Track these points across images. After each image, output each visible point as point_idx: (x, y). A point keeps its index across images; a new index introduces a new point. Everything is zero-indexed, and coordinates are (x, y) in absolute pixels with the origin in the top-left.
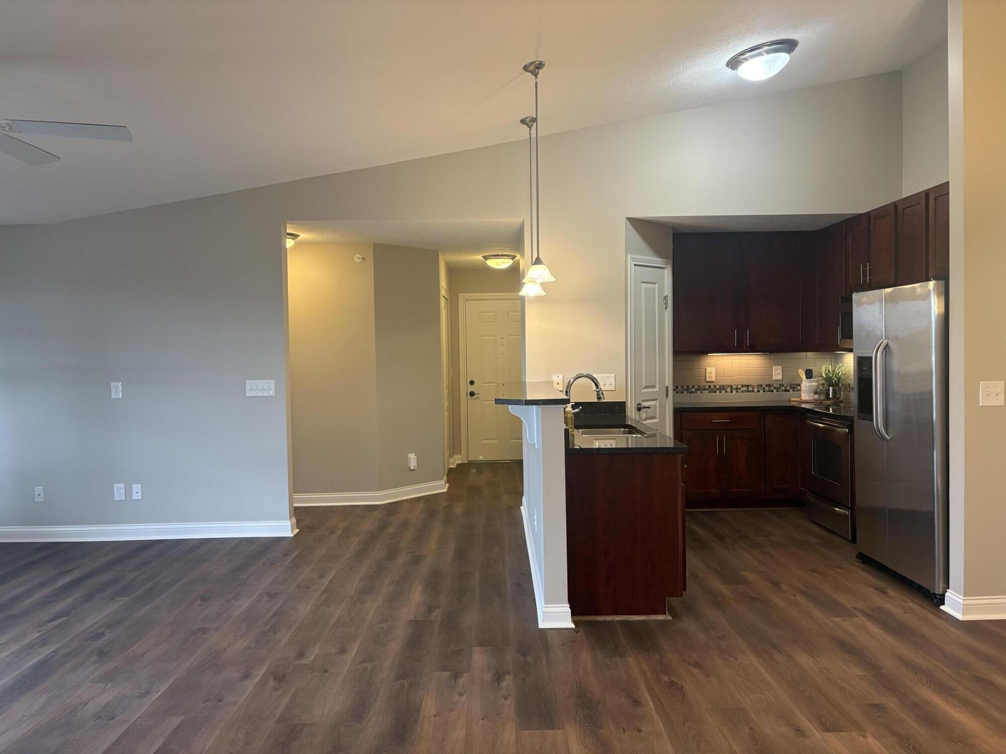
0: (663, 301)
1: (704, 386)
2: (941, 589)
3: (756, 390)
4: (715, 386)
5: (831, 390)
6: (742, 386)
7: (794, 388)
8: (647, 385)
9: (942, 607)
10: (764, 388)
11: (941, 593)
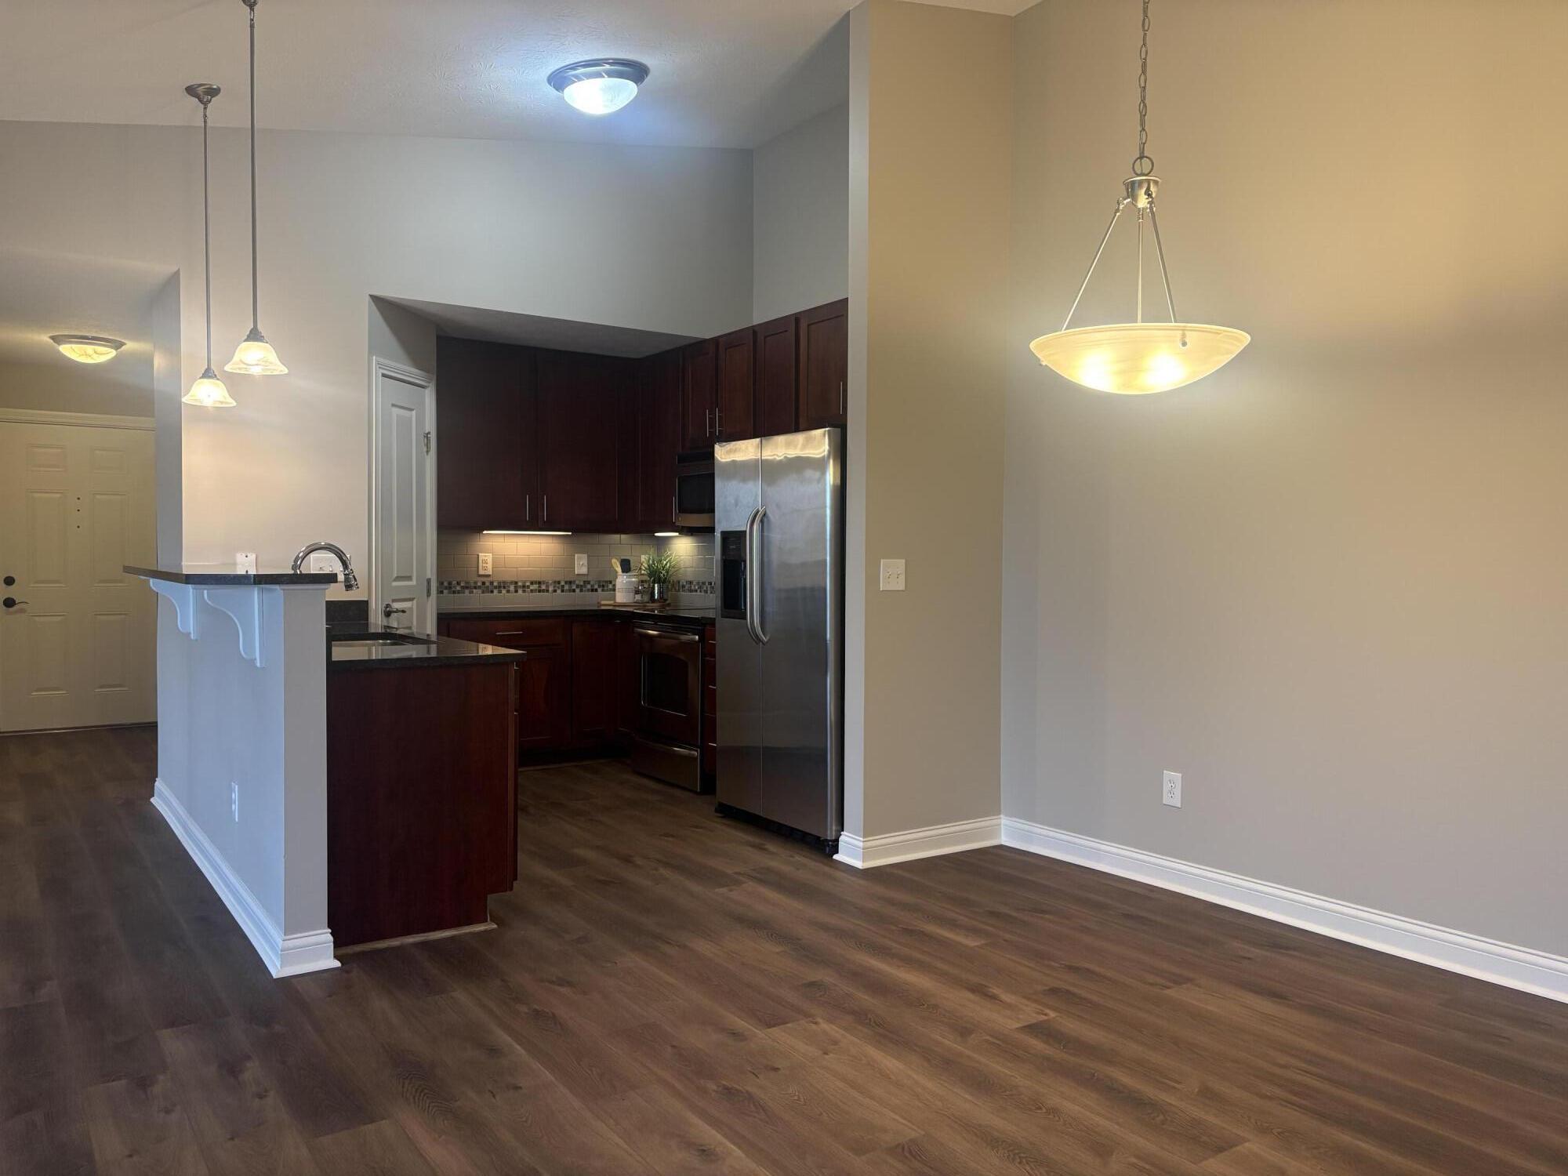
0: (423, 441)
1: (476, 583)
2: (834, 833)
3: (551, 589)
4: (492, 583)
5: (656, 588)
6: (532, 583)
7: (603, 586)
8: (399, 575)
9: (835, 857)
10: (563, 586)
11: (834, 838)
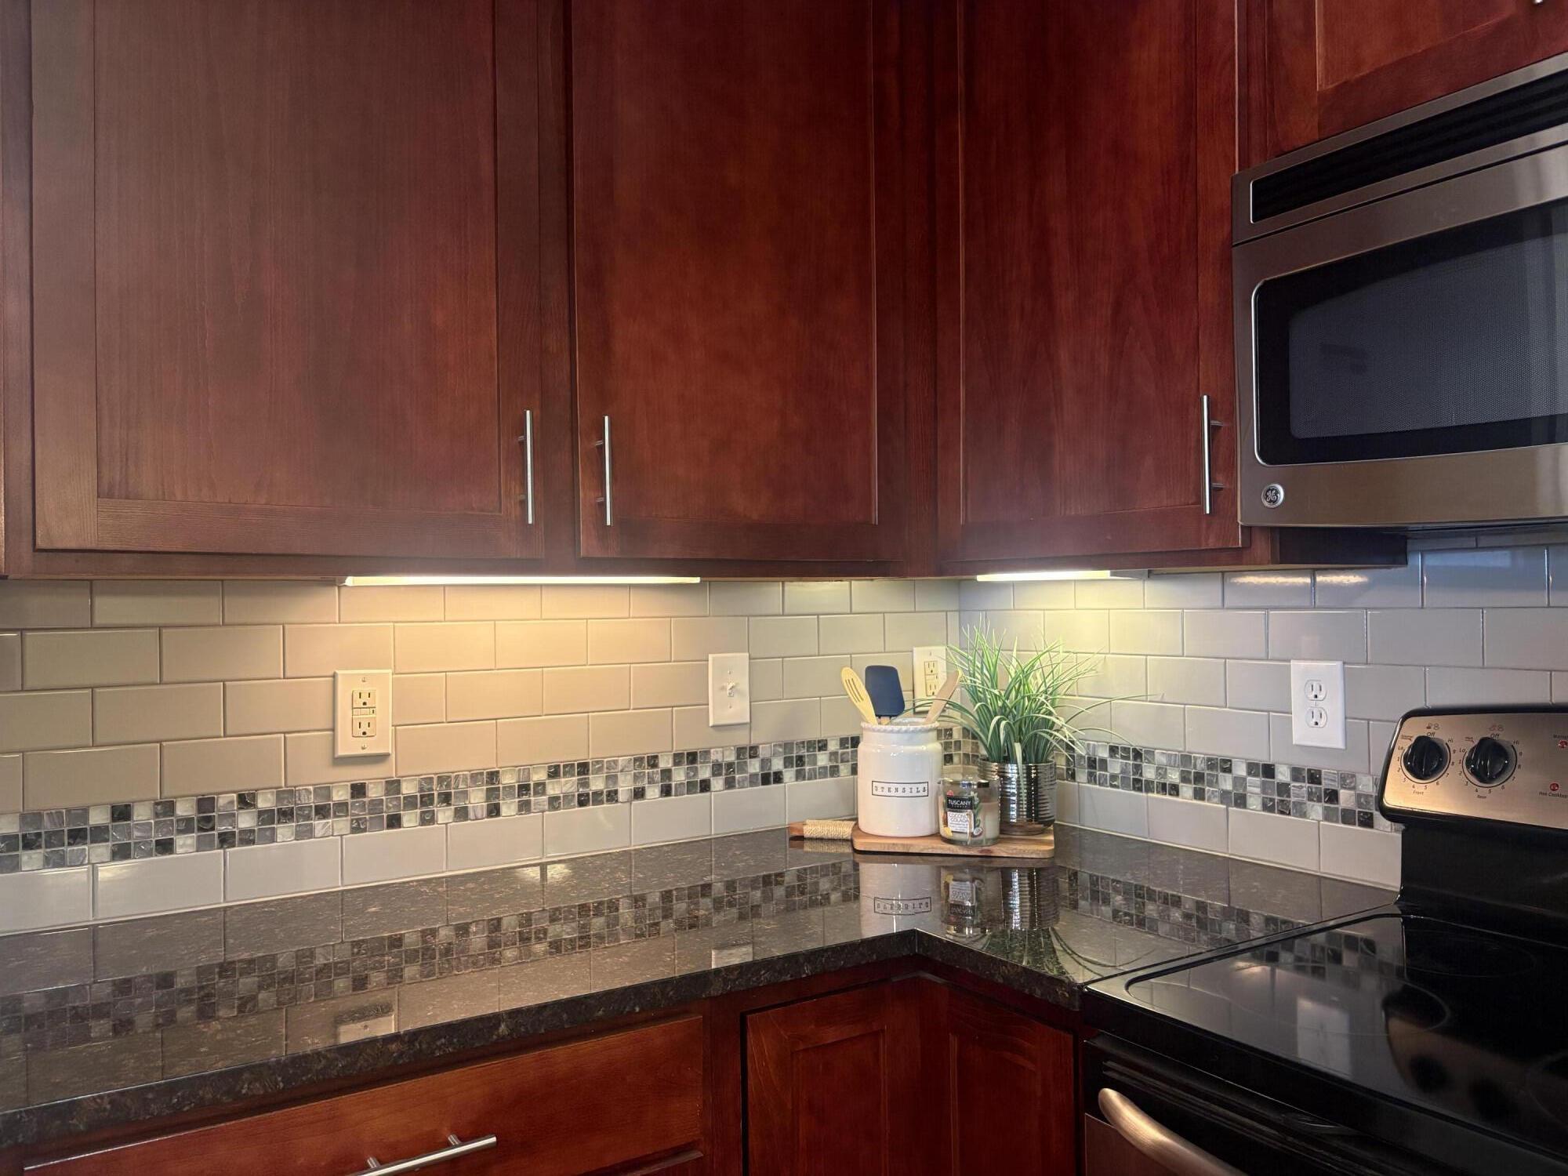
1: (325, 791)
3: (625, 787)
4: (393, 786)
6: (554, 773)
7: (800, 760)
10: (667, 774)
